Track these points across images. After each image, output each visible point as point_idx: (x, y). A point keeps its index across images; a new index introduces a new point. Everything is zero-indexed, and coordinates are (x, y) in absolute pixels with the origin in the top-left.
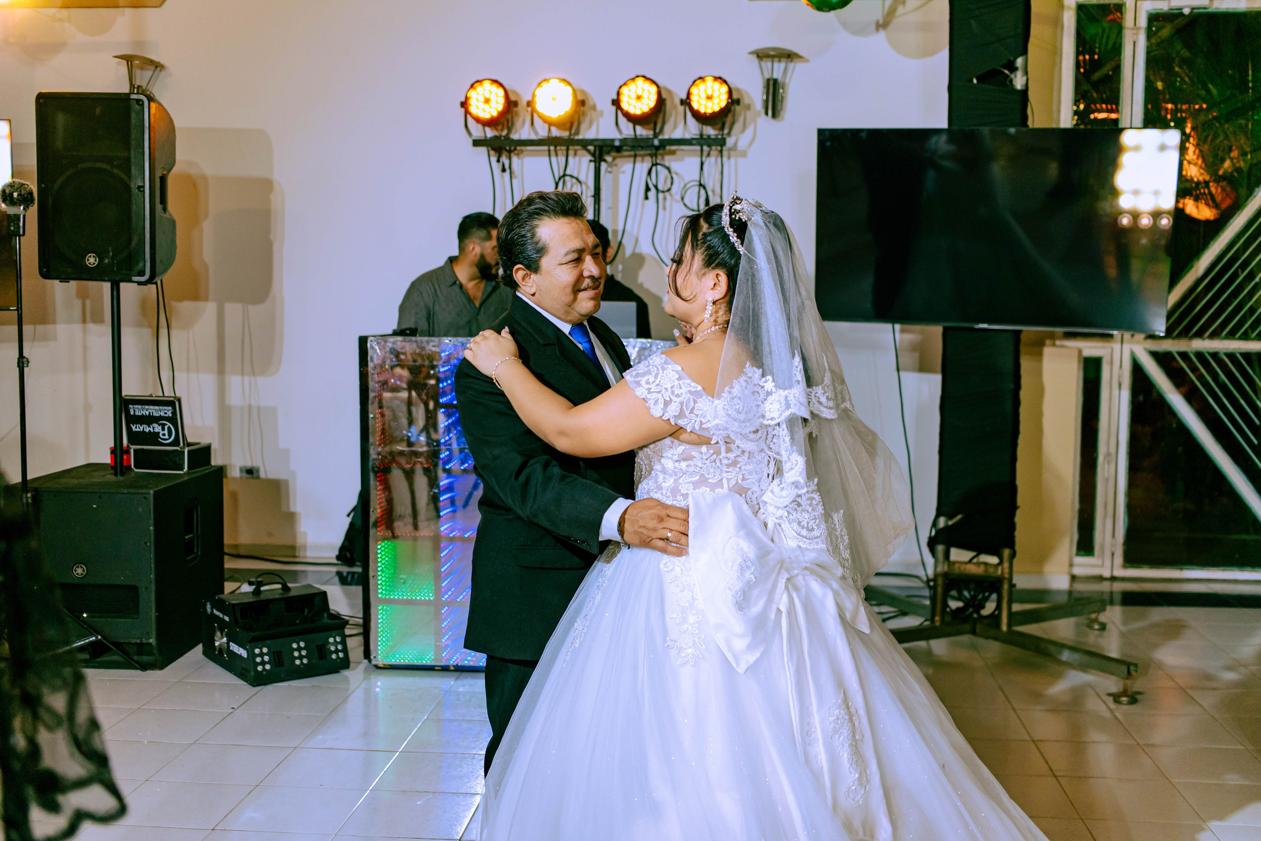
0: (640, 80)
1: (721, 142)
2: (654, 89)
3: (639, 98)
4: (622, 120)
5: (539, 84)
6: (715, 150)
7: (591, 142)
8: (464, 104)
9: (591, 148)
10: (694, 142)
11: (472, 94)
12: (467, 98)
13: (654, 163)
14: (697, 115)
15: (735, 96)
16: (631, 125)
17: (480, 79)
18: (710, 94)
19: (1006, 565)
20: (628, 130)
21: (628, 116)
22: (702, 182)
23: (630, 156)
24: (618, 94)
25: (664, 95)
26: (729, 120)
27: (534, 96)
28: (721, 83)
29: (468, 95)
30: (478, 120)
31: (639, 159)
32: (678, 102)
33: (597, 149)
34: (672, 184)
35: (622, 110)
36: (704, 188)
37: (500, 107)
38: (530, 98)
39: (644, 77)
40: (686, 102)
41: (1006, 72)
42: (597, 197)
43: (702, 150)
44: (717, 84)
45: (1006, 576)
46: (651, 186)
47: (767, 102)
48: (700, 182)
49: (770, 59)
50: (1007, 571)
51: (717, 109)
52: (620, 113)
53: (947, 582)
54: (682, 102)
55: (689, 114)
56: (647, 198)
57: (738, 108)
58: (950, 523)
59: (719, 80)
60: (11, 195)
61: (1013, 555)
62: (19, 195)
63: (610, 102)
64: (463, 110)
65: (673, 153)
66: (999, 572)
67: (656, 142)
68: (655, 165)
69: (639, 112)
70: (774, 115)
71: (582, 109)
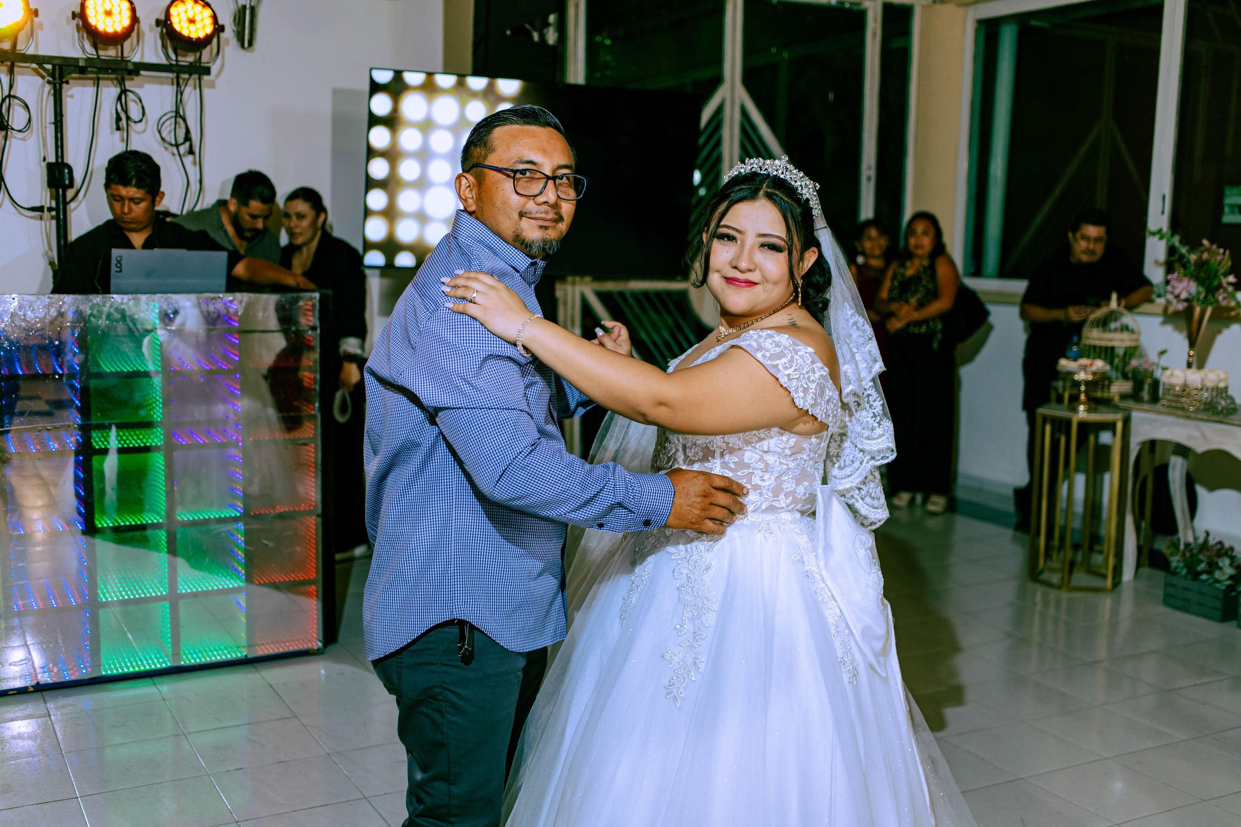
1: (207, 71)
2: (126, 5)
3: (108, 13)
6: (194, 79)
7: (49, 59)
9: (49, 67)
10: (174, 69)
13: (123, 88)
14: (178, 38)
15: (219, 22)
16: (95, 44)
18: (191, 17)
20: (91, 48)
21: (93, 32)
22: (181, 113)
24: (82, 6)
25: (138, 14)
26: (211, 49)
28: (204, 6)
31: (104, 83)
32: (153, 21)
33: (57, 67)
34: (144, 113)
35: (88, 25)
36: (184, 120)
40: (165, 24)
42: (59, 125)
43: (179, 78)
44: (199, 7)
46: (121, 115)
47: (242, 31)
48: (177, 112)
51: (202, 36)
52: (83, 30)
54: (158, 23)
55: (166, 37)
56: (118, 128)
57: (221, 36)
67: (125, 66)
68: (124, 91)
69: (110, 30)
70: (251, 43)
71: (36, 20)
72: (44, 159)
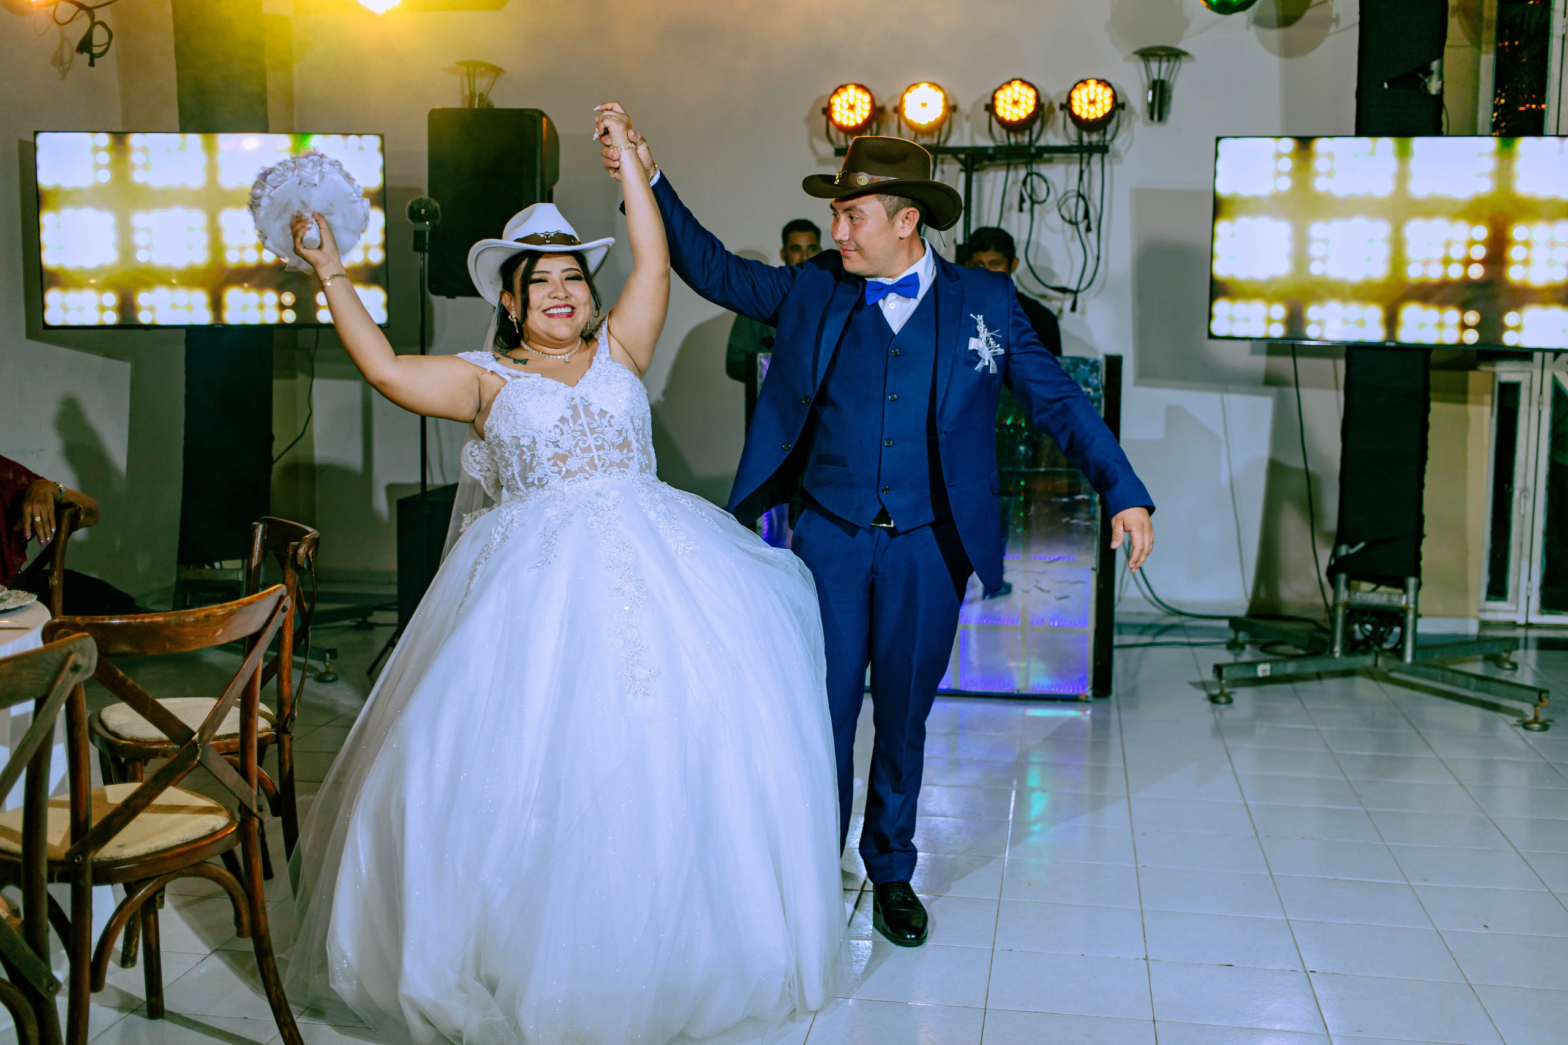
0: (1016, 85)
1: (1103, 149)
2: (1032, 93)
3: (1016, 103)
4: (996, 126)
5: (908, 89)
6: (1096, 158)
7: (962, 150)
8: (827, 111)
9: (962, 156)
10: (1074, 149)
11: (835, 100)
12: (830, 105)
13: (1030, 172)
14: (1077, 120)
15: (1120, 100)
16: (1004, 132)
17: (844, 83)
18: (1092, 98)
19: (1411, 593)
20: (1001, 136)
21: (1002, 122)
22: (1081, 192)
23: (1001, 165)
24: (994, 99)
25: (1043, 100)
26: (1111, 127)
27: (902, 102)
28: (1105, 87)
29: (832, 101)
30: (840, 128)
31: (1012, 167)
32: (1057, 107)
33: (969, 157)
34: (1048, 193)
35: (996, 116)
36: (1084, 198)
37: (866, 114)
38: (897, 104)
39: (1021, 80)
40: (1067, 106)
41: (1420, 75)
43: (1081, 158)
44: (1100, 88)
45: (1412, 606)
46: (1026, 197)
47: (1151, 106)
48: (1079, 192)
49: (1158, 58)
50: (1412, 600)
51: (1100, 114)
52: (994, 120)
53: (1347, 612)
54: (1063, 107)
55: (1069, 120)
56: (1021, 210)
57: (1122, 113)
58: (1352, 551)
59: (1103, 83)
60: (420, 211)
61: (1419, 586)
62: (425, 212)
63: (983, 108)
64: (824, 118)
65: (1050, 161)
66: (1404, 602)
67: (1033, 150)
68: (1030, 174)
69: (1015, 119)
70: (1160, 119)
71: (954, 115)
72: (955, 241)
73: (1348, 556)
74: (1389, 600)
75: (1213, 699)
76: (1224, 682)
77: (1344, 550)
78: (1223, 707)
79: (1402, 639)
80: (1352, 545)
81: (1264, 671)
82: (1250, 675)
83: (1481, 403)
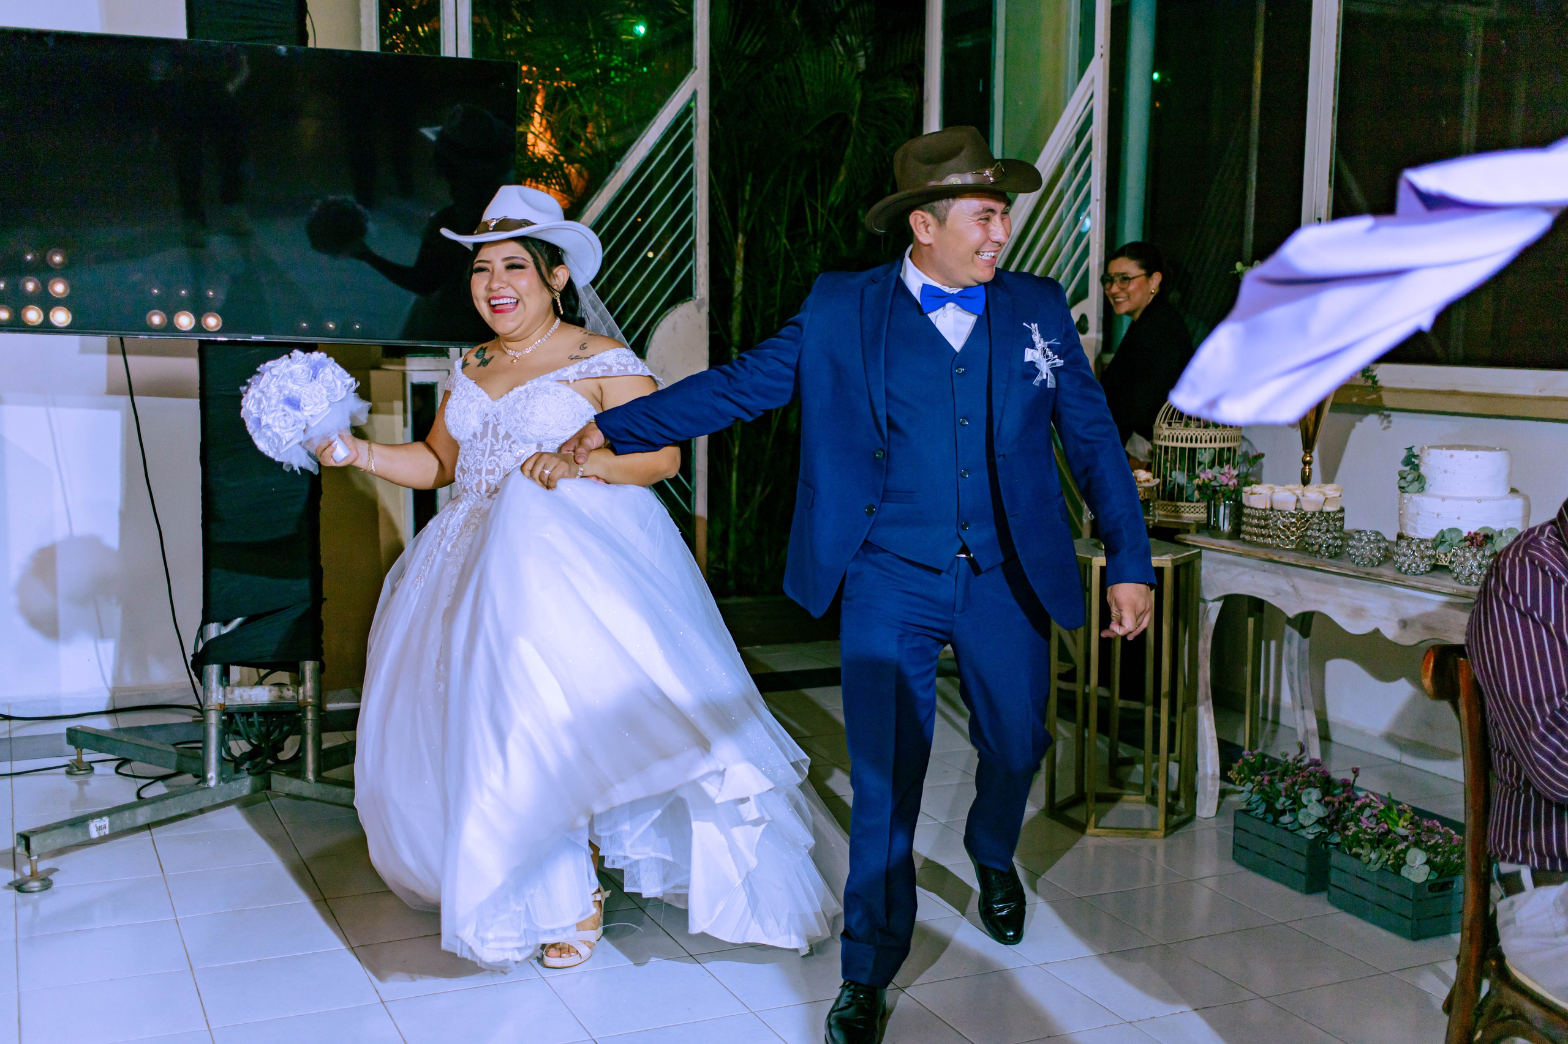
19: (311, 684)
45: (311, 700)
50: (311, 693)
53: (223, 719)
58: (225, 631)
66: (300, 697)
73: (220, 638)
74: (280, 697)
75: (19, 887)
76: (34, 858)
77: (214, 630)
78: (36, 896)
79: (302, 748)
80: (226, 623)
81: (99, 829)
82: (80, 838)
83: (391, 412)
